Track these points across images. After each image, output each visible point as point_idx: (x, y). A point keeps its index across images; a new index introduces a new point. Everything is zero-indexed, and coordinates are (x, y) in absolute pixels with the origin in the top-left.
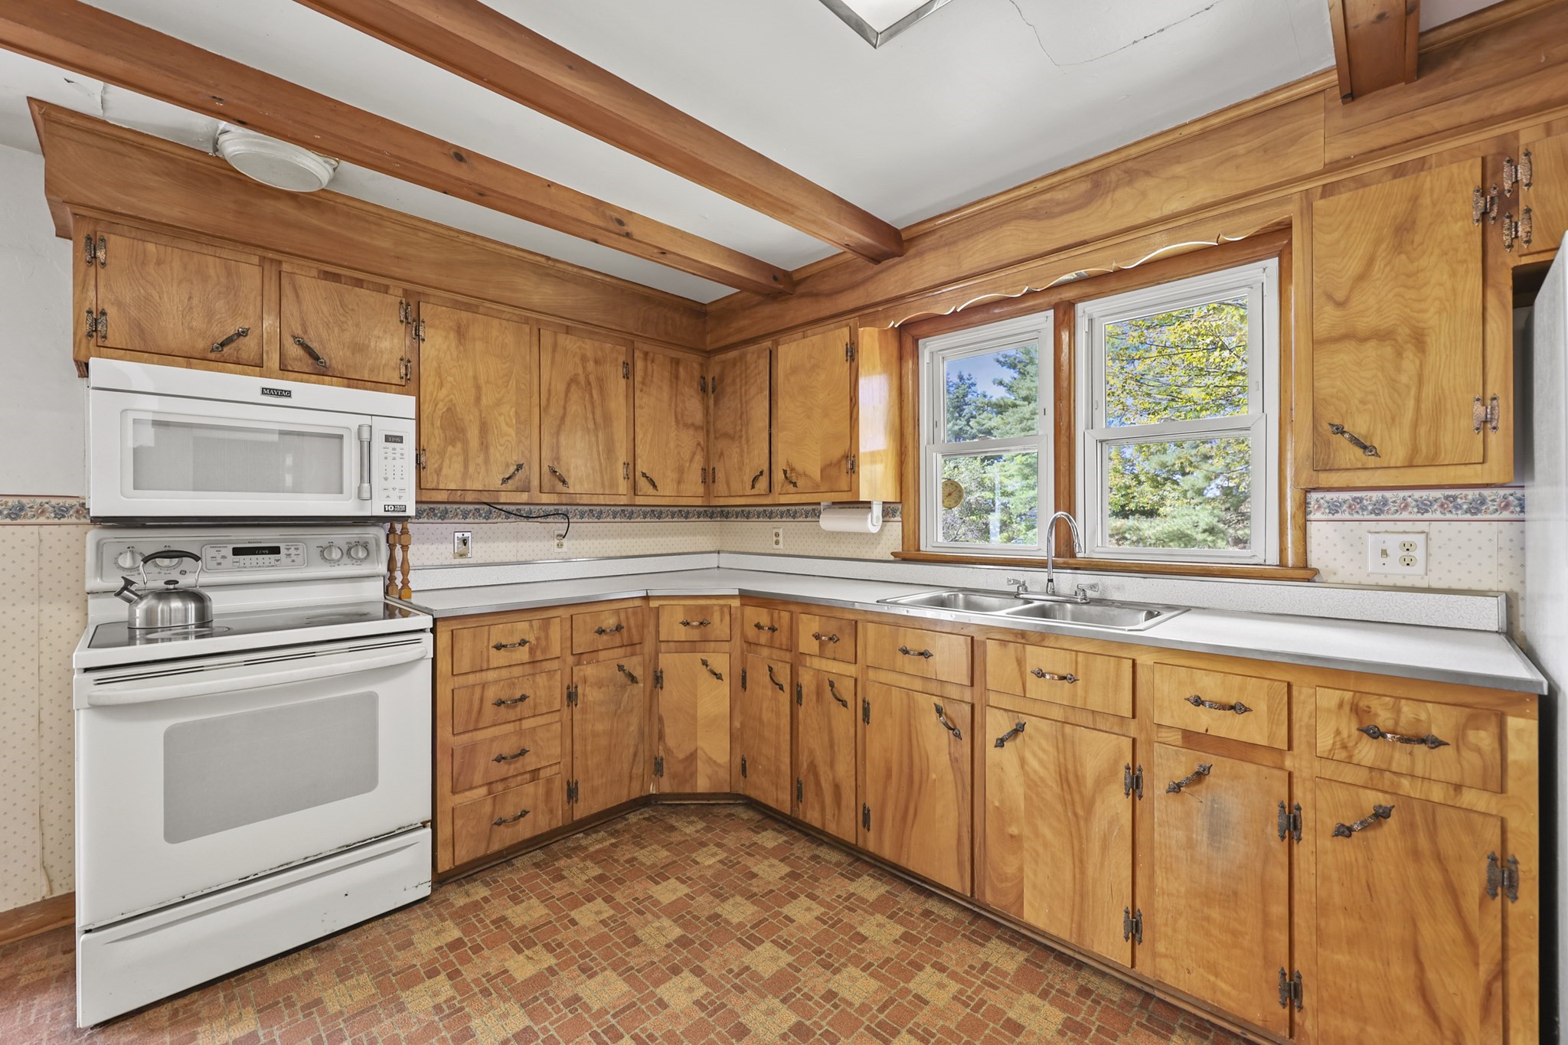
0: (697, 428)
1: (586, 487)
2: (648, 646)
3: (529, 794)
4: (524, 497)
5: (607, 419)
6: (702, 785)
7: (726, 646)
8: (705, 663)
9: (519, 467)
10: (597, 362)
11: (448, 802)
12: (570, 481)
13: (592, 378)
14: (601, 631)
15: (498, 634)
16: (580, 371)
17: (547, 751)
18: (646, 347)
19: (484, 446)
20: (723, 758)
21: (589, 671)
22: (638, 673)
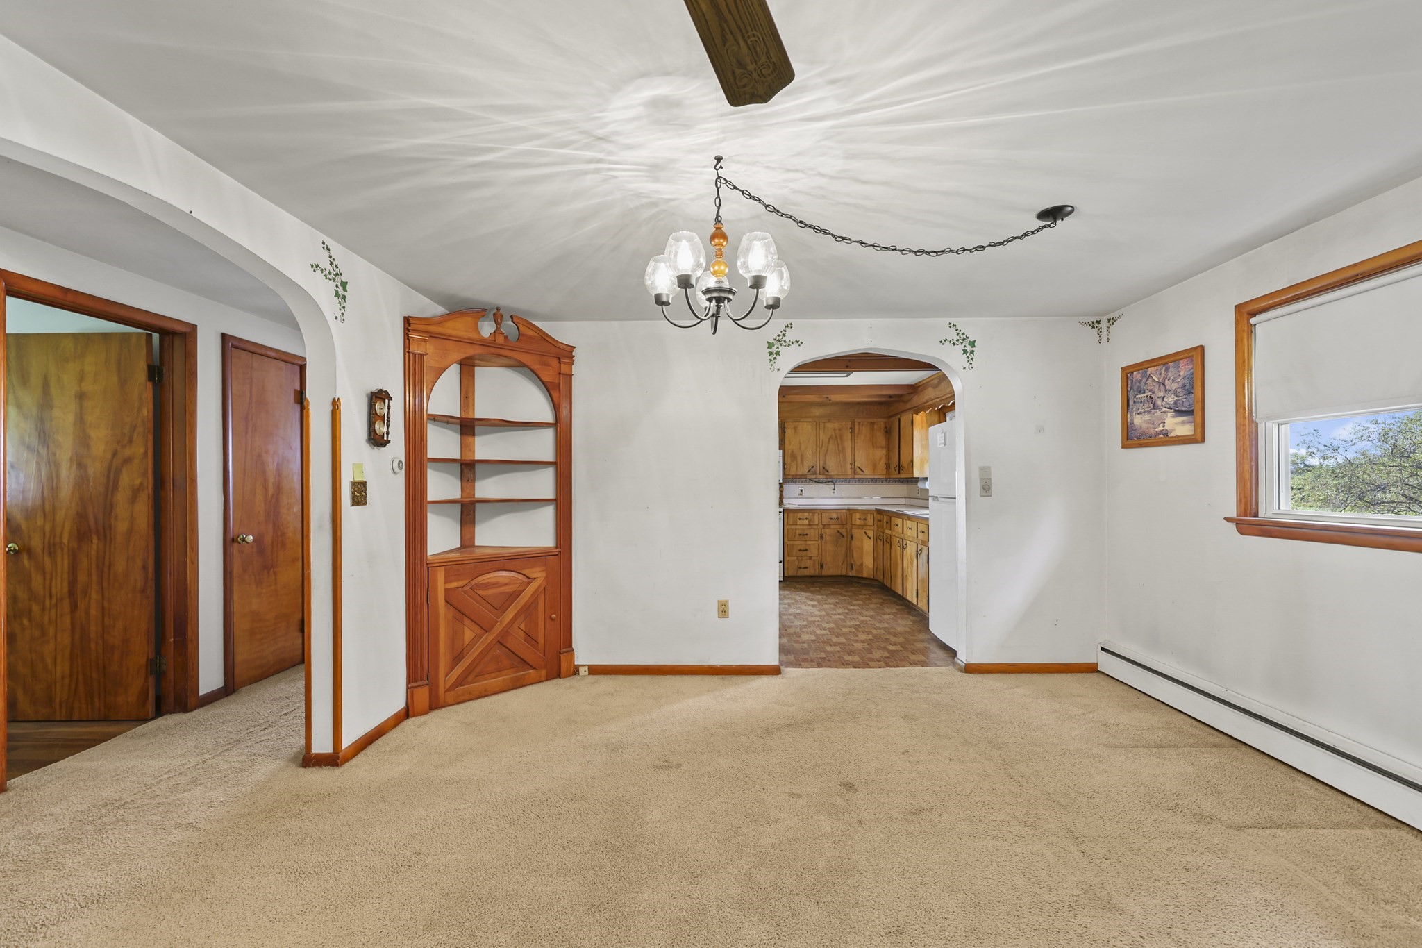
0: (882, 448)
1: (836, 472)
2: (849, 526)
3: (808, 563)
4: (814, 476)
5: (844, 449)
6: (865, 575)
7: (872, 528)
8: (865, 533)
9: (813, 467)
10: (840, 430)
11: (787, 558)
12: (830, 471)
13: (838, 436)
14: (831, 519)
15: (800, 515)
16: (833, 434)
17: (813, 551)
18: (859, 420)
19: (802, 462)
20: (871, 566)
21: (827, 530)
22: (845, 534)
